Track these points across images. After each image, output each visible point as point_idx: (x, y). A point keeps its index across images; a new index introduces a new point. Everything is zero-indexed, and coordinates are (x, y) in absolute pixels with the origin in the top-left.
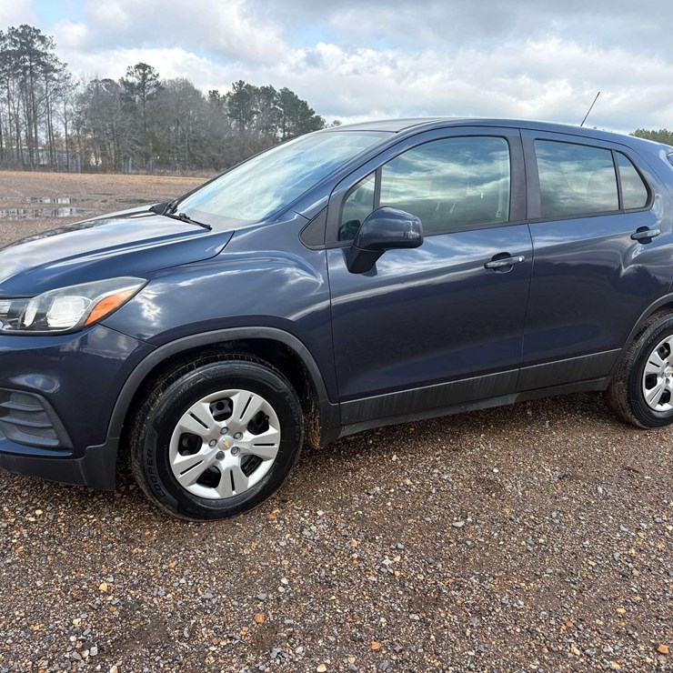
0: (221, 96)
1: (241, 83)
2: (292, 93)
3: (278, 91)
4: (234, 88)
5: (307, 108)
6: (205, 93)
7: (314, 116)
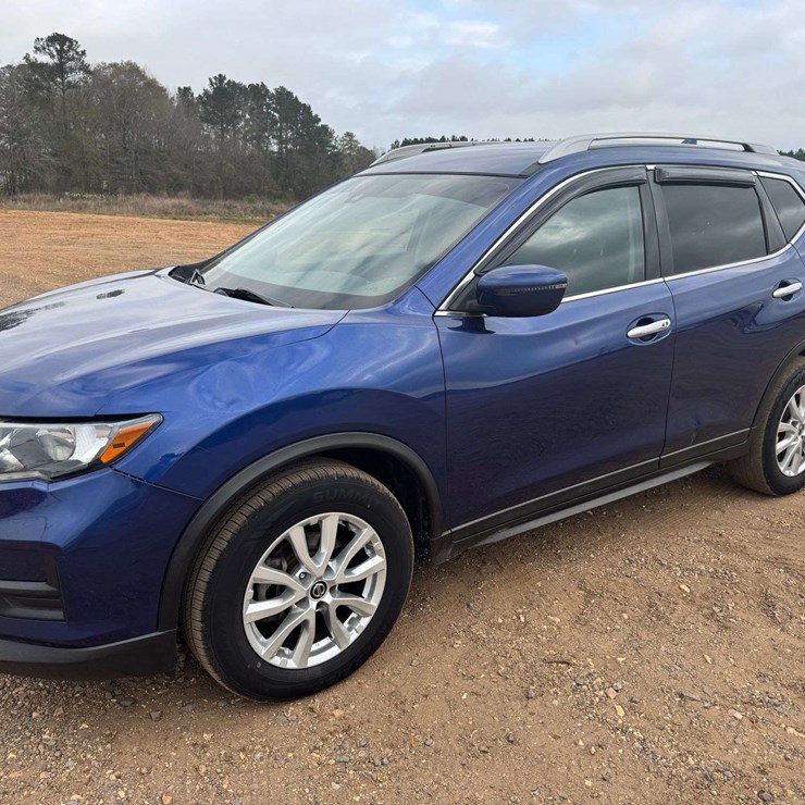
0: (196, 95)
1: (221, 78)
2: (290, 94)
3: (272, 91)
4: (212, 84)
5: (311, 113)
6: (172, 92)
7: (320, 124)
